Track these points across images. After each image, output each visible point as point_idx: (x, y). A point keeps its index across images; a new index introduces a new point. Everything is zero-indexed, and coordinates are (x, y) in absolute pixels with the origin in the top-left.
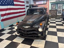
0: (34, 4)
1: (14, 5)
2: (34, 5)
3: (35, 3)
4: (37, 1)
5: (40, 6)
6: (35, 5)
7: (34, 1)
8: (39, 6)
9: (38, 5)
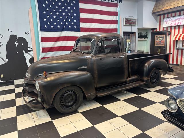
0: (158, 27)
1: (79, 29)
2: (158, 30)
3: (162, 23)
4: (168, 17)
5: (177, 30)
6: (162, 30)
7: (159, 17)
8: (173, 31)
9: (171, 27)
